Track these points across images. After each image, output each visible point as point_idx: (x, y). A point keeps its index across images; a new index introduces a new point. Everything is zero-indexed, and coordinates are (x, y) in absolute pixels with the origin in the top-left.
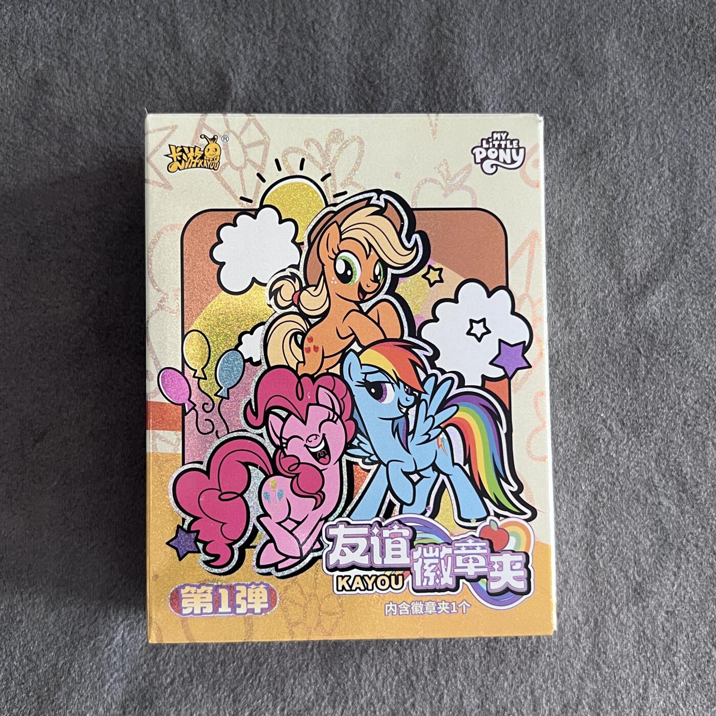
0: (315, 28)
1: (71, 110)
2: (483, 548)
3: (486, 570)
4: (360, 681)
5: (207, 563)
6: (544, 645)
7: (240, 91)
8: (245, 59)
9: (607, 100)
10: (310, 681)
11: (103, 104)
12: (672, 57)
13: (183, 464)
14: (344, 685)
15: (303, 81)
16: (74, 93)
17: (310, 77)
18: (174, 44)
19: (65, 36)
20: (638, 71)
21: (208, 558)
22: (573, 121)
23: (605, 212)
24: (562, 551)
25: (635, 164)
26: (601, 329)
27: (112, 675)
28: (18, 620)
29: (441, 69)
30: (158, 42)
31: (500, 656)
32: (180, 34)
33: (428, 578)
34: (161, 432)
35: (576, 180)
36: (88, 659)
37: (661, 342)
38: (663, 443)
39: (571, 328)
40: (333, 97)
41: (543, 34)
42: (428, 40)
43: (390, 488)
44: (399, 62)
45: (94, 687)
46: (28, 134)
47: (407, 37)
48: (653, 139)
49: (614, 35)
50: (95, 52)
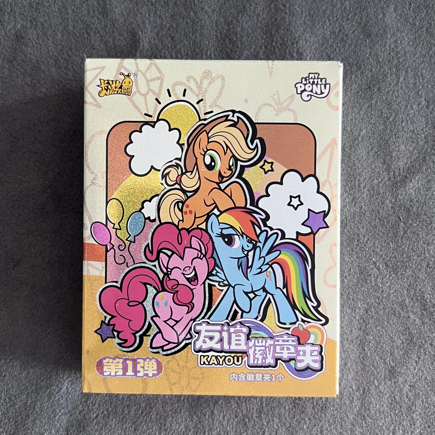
0: (195, 3)
1: (38, 56)
2: (293, 341)
3: (295, 355)
4: (213, 420)
5: (120, 344)
6: (330, 403)
7: (145, 44)
8: (150, 23)
9: (386, 53)
10: (182, 419)
11: (58, 52)
12: (431, 24)
13: (106, 283)
14: (203, 423)
15: (187, 38)
16: (40, 45)
17: (191, 35)
18: (104, 13)
19: (35, 7)
20: (407, 33)
21: (120, 341)
22: (362, 66)
23: (381, 127)
24: (344, 345)
25: (402, 95)
26: (375, 204)
27: (60, 411)
28: (3, 375)
29: (277, 31)
30: (94, 11)
31: (302, 409)
32: (108, 6)
33: (258, 359)
34: (92, 262)
35: (363, 106)
36: (46, 400)
37: (414, 213)
38: (412, 279)
39: (356, 203)
40: (206, 49)
41: (345, 8)
42: (269, 12)
43: (235, 302)
44: (249, 26)
45: (49, 418)
46: (11, 71)
47: (255, 9)
48: (415, 79)
49: (393, 9)
50: (54, 18)
